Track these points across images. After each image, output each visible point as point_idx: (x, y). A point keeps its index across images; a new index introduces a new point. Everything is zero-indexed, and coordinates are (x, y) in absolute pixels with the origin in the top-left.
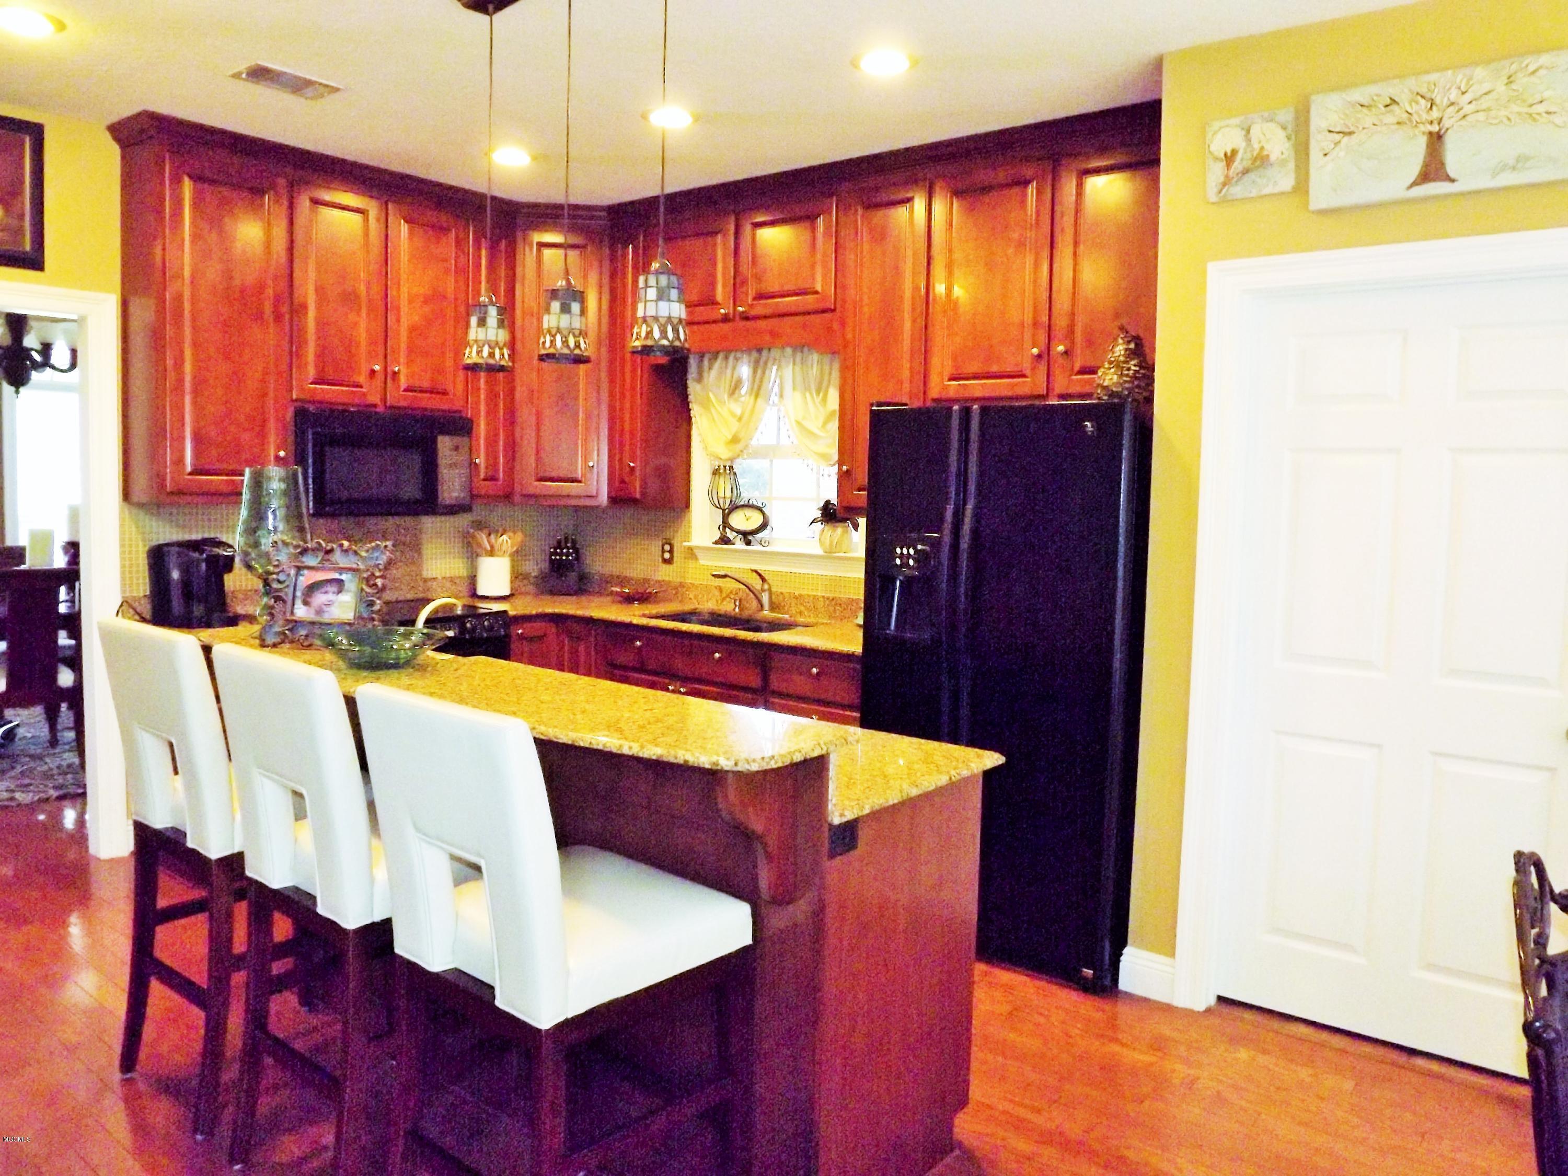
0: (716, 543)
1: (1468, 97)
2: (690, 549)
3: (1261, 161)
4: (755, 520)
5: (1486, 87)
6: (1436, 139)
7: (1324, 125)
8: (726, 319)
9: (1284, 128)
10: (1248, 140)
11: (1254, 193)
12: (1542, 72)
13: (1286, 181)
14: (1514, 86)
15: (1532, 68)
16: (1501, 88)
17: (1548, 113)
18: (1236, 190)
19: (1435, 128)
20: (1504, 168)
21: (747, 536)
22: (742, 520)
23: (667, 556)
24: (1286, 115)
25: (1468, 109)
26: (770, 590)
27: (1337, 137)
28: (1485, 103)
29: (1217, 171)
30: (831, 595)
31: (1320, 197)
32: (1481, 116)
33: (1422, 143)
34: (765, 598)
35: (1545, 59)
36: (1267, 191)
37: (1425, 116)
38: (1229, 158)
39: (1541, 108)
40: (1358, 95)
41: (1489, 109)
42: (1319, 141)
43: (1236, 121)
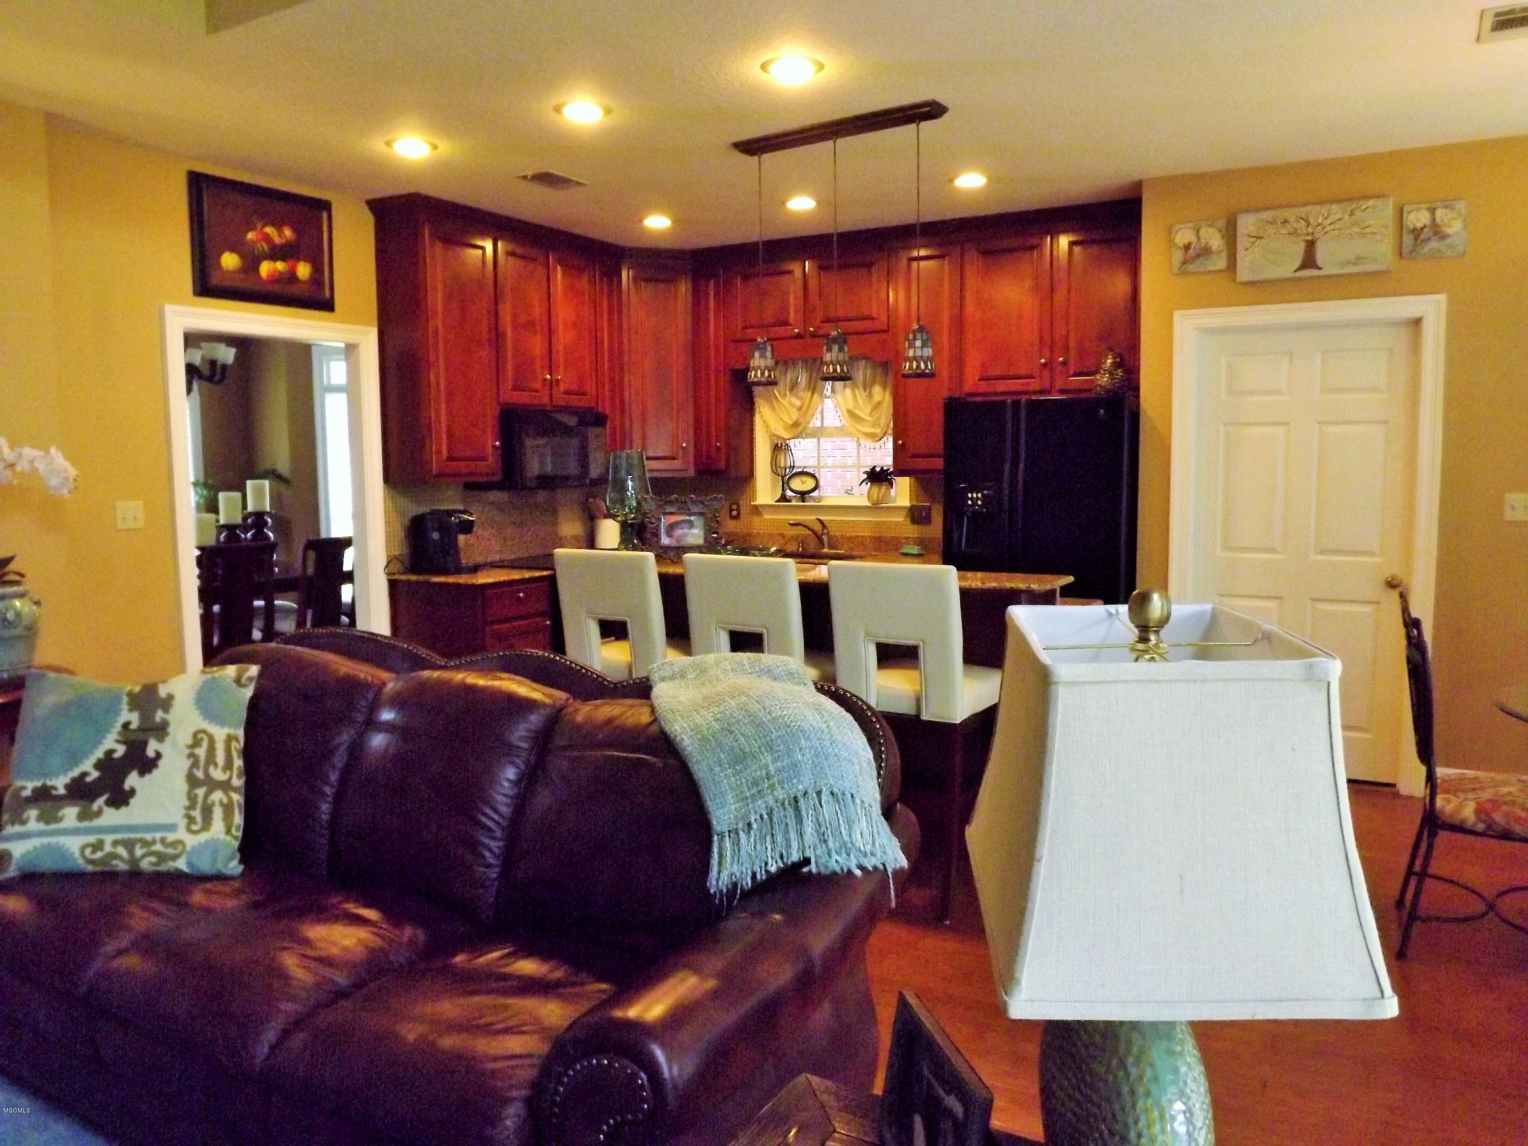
0: (778, 501)
1: (1329, 221)
2: (756, 507)
3: (1206, 252)
4: (809, 484)
5: (1339, 216)
6: (1311, 245)
7: (1246, 232)
8: (799, 336)
9: (1220, 231)
10: (1199, 239)
11: (1202, 269)
12: (1369, 210)
13: (1221, 263)
14: (1354, 217)
15: (1363, 208)
16: (1347, 217)
17: (1372, 233)
18: (1191, 267)
19: (1309, 238)
20: (1349, 263)
21: (803, 495)
22: (798, 484)
23: (734, 513)
24: (1221, 223)
25: (1328, 228)
26: (828, 534)
27: (1254, 239)
28: (1338, 225)
29: (1178, 256)
30: (876, 535)
31: (1244, 274)
32: (1336, 232)
33: (1302, 247)
34: (825, 538)
35: (1371, 202)
36: (1211, 268)
37: (1305, 231)
38: (1187, 247)
39: (1368, 230)
40: (1268, 215)
41: (1339, 229)
42: (1241, 242)
43: (1191, 225)
